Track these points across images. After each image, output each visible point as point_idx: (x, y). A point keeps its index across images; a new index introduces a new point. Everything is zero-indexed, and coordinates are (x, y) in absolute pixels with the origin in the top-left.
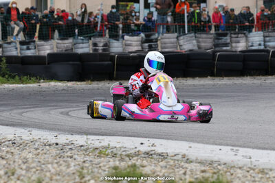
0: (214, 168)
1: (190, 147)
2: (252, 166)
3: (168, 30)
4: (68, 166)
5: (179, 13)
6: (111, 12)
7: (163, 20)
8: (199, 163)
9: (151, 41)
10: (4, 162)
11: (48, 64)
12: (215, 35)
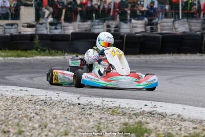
0: (203, 126)
1: (184, 109)
3: (166, 16)
4: (89, 122)
5: (175, 3)
7: (162, 8)
8: (191, 121)
9: (152, 24)
10: (39, 117)
11: (72, 41)
12: (203, 21)
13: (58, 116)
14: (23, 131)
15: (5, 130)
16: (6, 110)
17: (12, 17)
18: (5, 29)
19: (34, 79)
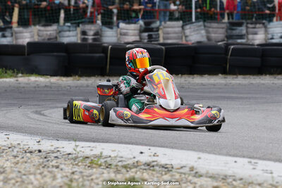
1: (200, 158)
2: (274, 183)
4: (54, 178)
7: (166, 6)
8: (210, 177)
9: (151, 30)
11: (28, 55)
12: (228, 25)
13: (8, 170)
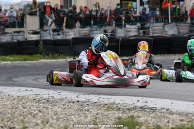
0: (189, 118)
1: (172, 103)
3: (157, 21)
4: (86, 117)
5: (165, 9)
6: (117, 8)
7: (153, 13)
8: (179, 114)
9: (145, 28)
10: (41, 114)
11: (73, 45)
12: (190, 24)
13: (59, 113)
14: (27, 127)
15: (11, 127)
16: (13, 108)
17: (19, 25)
18: (13, 36)
19: (38, 80)
